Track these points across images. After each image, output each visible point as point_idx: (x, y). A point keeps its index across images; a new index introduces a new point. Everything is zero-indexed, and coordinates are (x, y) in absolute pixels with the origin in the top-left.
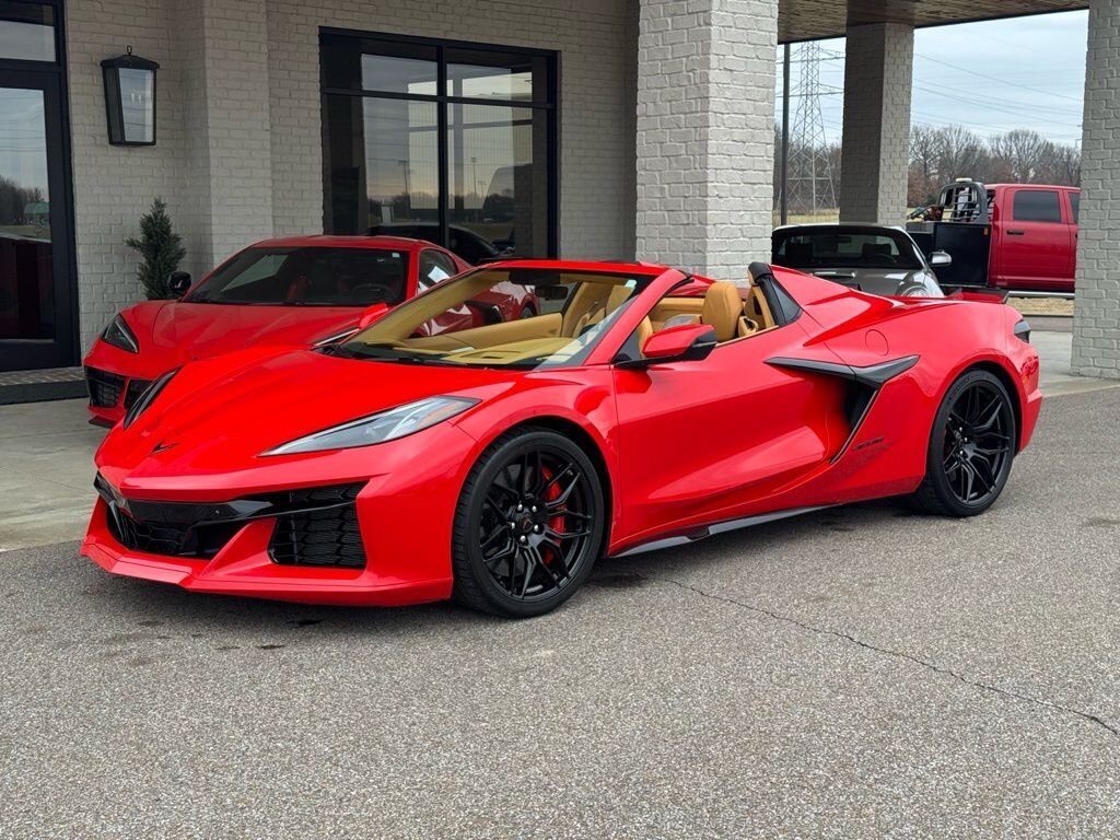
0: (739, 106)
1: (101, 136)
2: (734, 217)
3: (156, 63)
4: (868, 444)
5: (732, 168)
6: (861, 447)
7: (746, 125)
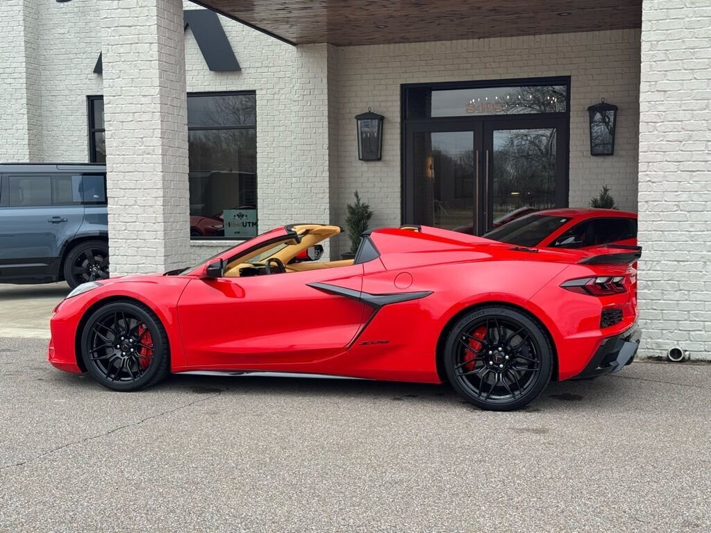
1: (586, 151)
3: (616, 106)
4: (372, 343)
5: (667, 161)
6: (365, 344)
7: (683, 128)
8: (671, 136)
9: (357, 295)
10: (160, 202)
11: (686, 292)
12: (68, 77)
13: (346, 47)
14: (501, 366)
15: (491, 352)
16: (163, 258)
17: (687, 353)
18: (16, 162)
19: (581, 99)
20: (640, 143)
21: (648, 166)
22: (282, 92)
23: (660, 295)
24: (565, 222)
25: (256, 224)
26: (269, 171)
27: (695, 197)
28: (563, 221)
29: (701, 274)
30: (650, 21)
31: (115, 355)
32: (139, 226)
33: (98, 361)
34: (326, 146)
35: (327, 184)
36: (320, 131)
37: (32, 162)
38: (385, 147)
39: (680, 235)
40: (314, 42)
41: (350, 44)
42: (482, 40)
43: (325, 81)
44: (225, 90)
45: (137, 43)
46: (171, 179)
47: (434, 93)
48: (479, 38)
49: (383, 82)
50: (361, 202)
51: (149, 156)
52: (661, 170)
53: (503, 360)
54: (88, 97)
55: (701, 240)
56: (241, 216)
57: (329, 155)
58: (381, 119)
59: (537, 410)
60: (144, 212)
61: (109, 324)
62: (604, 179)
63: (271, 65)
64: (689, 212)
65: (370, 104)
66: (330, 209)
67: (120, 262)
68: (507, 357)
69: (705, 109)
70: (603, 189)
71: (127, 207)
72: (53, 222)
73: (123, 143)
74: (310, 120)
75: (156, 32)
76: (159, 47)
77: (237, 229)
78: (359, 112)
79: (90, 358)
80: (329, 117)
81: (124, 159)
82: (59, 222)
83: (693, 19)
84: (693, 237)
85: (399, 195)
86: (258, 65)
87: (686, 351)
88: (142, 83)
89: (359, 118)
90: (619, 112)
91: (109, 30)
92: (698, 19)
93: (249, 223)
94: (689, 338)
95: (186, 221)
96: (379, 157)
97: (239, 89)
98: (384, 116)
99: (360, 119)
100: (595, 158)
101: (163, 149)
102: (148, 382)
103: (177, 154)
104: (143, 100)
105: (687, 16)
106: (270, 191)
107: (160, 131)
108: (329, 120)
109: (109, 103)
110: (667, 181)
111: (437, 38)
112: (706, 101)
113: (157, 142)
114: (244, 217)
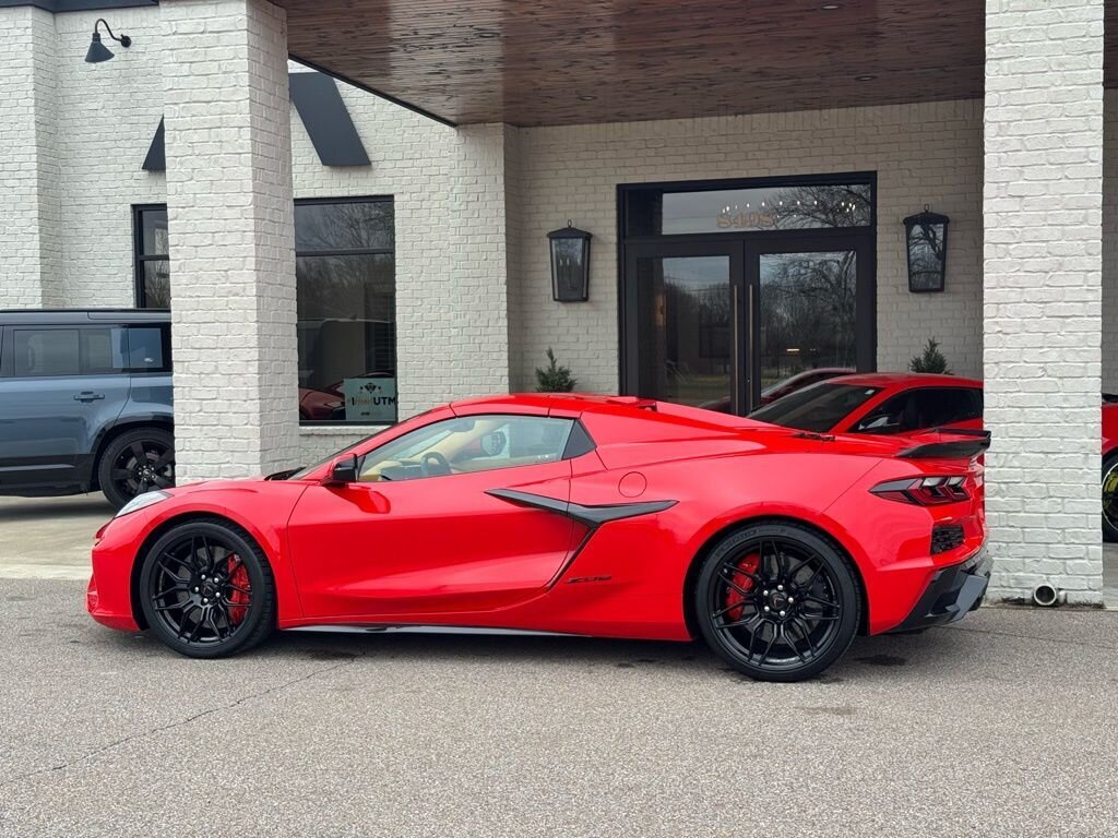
0: (1036, 233)
1: (902, 285)
2: (1030, 355)
3: (946, 217)
4: (587, 580)
5: (1026, 302)
6: (574, 581)
7: (1049, 253)
8: (1032, 264)
9: (563, 507)
10: (254, 368)
11: (1059, 500)
12: (104, 177)
13: (533, 129)
14: (782, 613)
15: (766, 592)
16: (258, 454)
17: (1062, 593)
18: (22, 307)
19: (893, 206)
20: (985, 275)
21: (998, 310)
22: (435, 197)
23: (1019, 504)
24: (873, 394)
25: (394, 400)
26: (414, 319)
27: (1070, 356)
28: (870, 392)
29: (1080, 472)
30: (997, 91)
31: (192, 602)
32: (221, 405)
33: (166, 612)
34: (503, 279)
35: (505, 338)
36: (494, 256)
37: (46, 307)
38: (593, 281)
39: (1048, 413)
40: (484, 122)
41: (539, 124)
42: (740, 116)
43: (501, 180)
44: (346, 194)
45: (219, 127)
46: (270, 333)
47: (665, 196)
48: (736, 115)
49: (590, 181)
50: (558, 365)
51: (237, 298)
52: (1017, 314)
53: (785, 605)
54: (134, 207)
55: (1079, 420)
56: (370, 388)
57: (507, 293)
58: (588, 238)
59: (838, 680)
60: (230, 384)
61: (182, 556)
62: (930, 328)
63: (417, 156)
64: (1060, 378)
65: (571, 216)
66: (510, 376)
67: (192, 461)
68: (791, 599)
69: (1081, 223)
70: (928, 344)
71: (203, 376)
72: (83, 400)
73: (197, 278)
74: (478, 239)
75: (247, 111)
76: (252, 133)
77: (365, 408)
78: (553, 227)
79: (154, 606)
80: (507, 235)
81: (198, 302)
82: (92, 400)
83: (1062, 88)
84: (1067, 416)
85: (615, 353)
86: (398, 156)
87: (1060, 589)
88: (226, 188)
89: (553, 236)
90: (950, 226)
91: (176, 108)
92: (1070, 88)
93: (384, 398)
94: (1065, 569)
95: (293, 397)
96: (585, 296)
97: (368, 194)
98: (592, 232)
99: (555, 238)
100: (915, 295)
101: (258, 288)
102: (242, 644)
103: (280, 296)
104: (228, 213)
105: (1053, 84)
106: (416, 349)
107: (254, 259)
108: (507, 239)
109: (176, 219)
110: (1027, 331)
111: (672, 114)
112: (1083, 211)
113: (249, 275)
114: (377, 390)
